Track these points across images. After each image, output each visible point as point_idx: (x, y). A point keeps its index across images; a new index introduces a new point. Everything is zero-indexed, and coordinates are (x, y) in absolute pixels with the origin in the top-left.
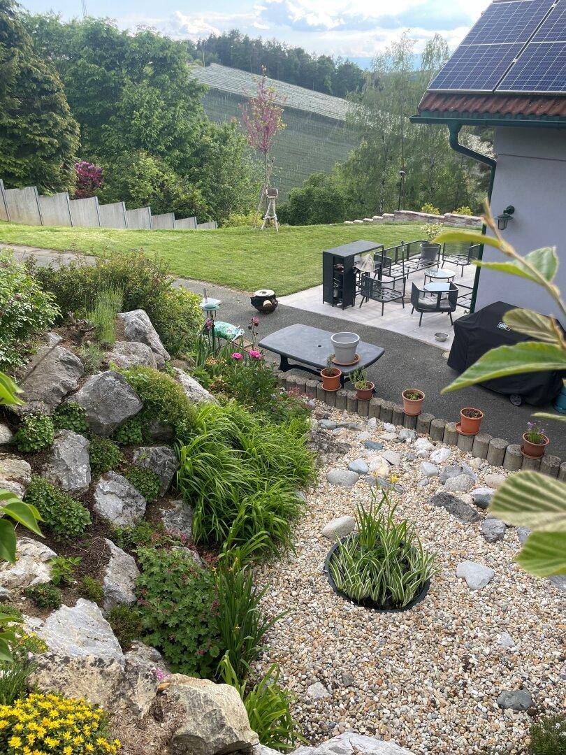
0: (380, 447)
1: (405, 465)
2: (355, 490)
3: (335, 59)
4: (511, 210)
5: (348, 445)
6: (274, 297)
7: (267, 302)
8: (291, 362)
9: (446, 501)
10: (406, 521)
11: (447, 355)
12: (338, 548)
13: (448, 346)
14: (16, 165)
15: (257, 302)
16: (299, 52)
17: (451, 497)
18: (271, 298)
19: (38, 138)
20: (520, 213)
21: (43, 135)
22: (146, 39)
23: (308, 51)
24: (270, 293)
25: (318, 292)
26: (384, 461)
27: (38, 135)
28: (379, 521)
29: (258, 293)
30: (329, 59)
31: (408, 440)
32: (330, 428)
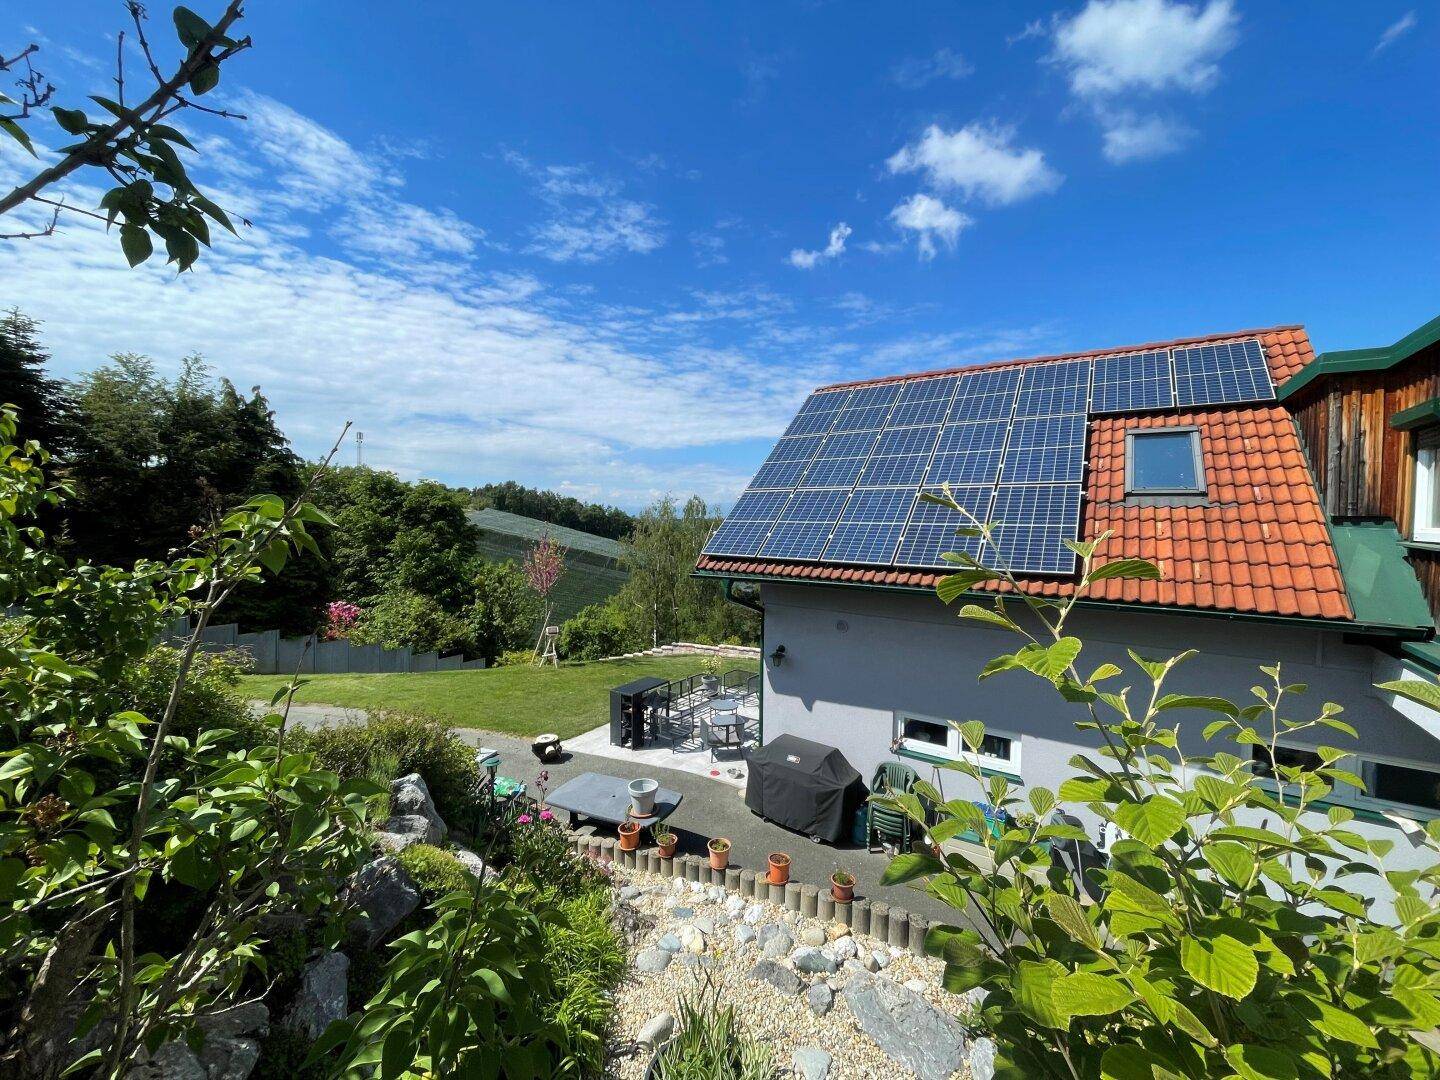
0: (690, 912)
1: (720, 932)
2: (669, 975)
3: (605, 507)
4: (782, 649)
5: (654, 917)
6: (558, 742)
7: (550, 749)
8: (581, 818)
9: (769, 969)
10: (732, 1007)
11: (743, 794)
12: (657, 1062)
13: (743, 783)
14: (260, 608)
15: (539, 749)
16: (573, 501)
17: (773, 964)
18: (553, 743)
19: (293, 581)
20: (789, 652)
21: (299, 578)
22: (430, 490)
23: (581, 501)
24: (552, 737)
25: (605, 732)
26: (697, 931)
27: (295, 578)
28: (703, 1015)
29: (540, 740)
30: (600, 508)
31: (719, 900)
32: (633, 897)
